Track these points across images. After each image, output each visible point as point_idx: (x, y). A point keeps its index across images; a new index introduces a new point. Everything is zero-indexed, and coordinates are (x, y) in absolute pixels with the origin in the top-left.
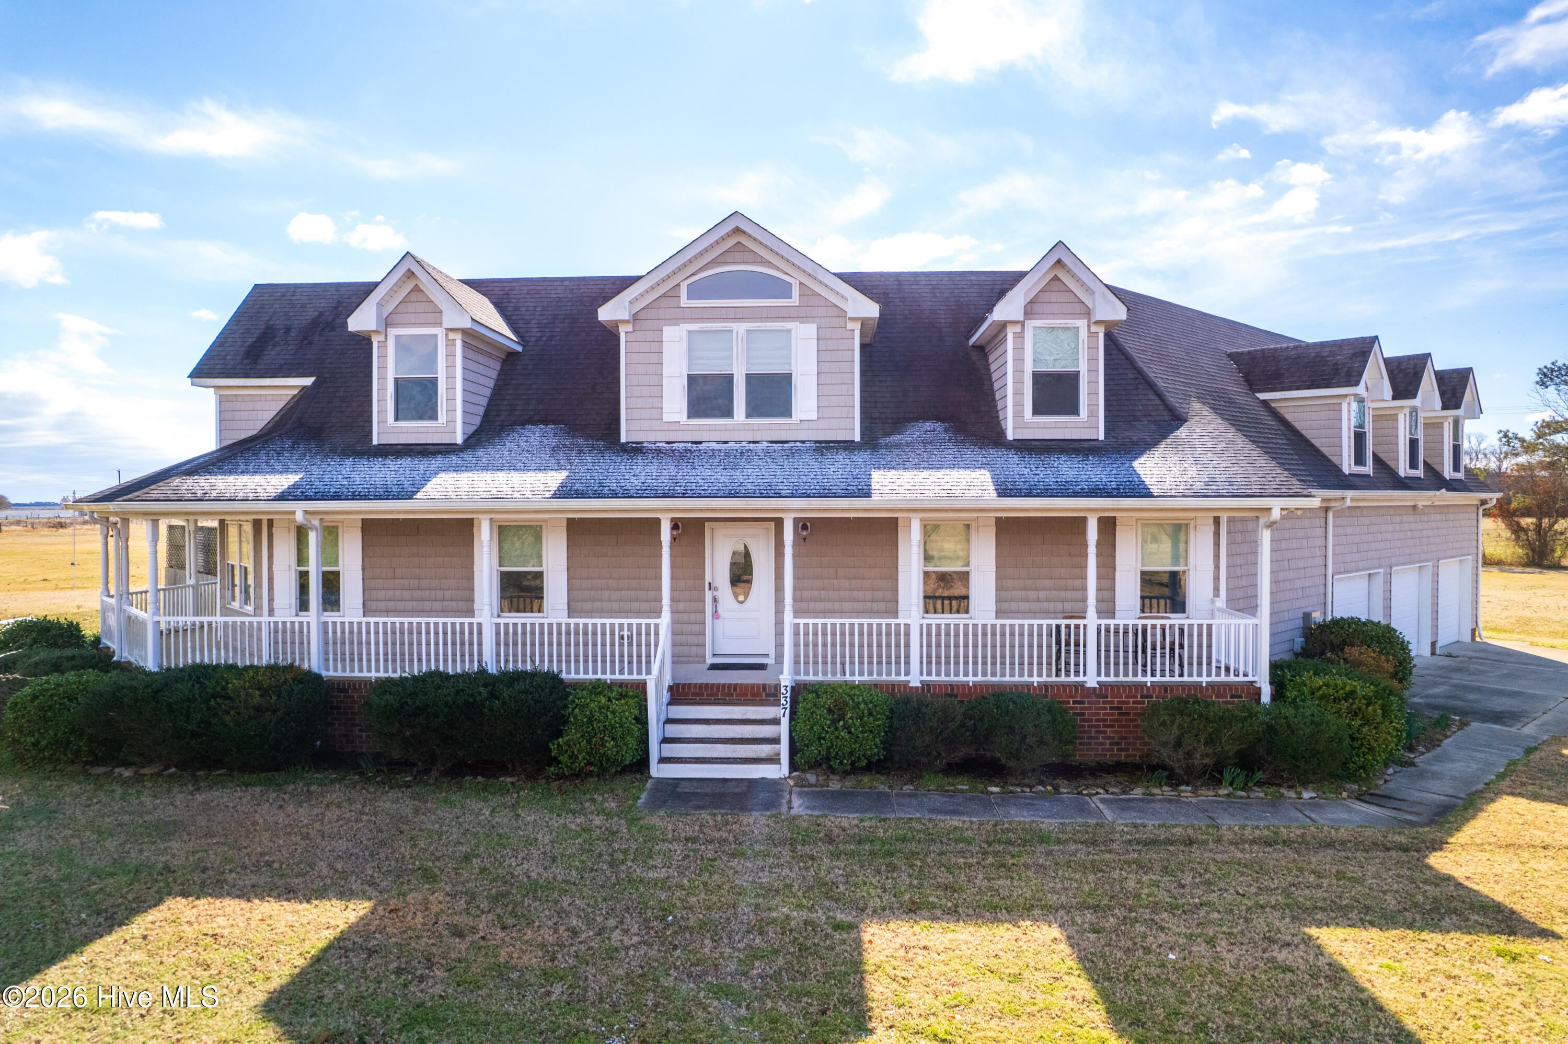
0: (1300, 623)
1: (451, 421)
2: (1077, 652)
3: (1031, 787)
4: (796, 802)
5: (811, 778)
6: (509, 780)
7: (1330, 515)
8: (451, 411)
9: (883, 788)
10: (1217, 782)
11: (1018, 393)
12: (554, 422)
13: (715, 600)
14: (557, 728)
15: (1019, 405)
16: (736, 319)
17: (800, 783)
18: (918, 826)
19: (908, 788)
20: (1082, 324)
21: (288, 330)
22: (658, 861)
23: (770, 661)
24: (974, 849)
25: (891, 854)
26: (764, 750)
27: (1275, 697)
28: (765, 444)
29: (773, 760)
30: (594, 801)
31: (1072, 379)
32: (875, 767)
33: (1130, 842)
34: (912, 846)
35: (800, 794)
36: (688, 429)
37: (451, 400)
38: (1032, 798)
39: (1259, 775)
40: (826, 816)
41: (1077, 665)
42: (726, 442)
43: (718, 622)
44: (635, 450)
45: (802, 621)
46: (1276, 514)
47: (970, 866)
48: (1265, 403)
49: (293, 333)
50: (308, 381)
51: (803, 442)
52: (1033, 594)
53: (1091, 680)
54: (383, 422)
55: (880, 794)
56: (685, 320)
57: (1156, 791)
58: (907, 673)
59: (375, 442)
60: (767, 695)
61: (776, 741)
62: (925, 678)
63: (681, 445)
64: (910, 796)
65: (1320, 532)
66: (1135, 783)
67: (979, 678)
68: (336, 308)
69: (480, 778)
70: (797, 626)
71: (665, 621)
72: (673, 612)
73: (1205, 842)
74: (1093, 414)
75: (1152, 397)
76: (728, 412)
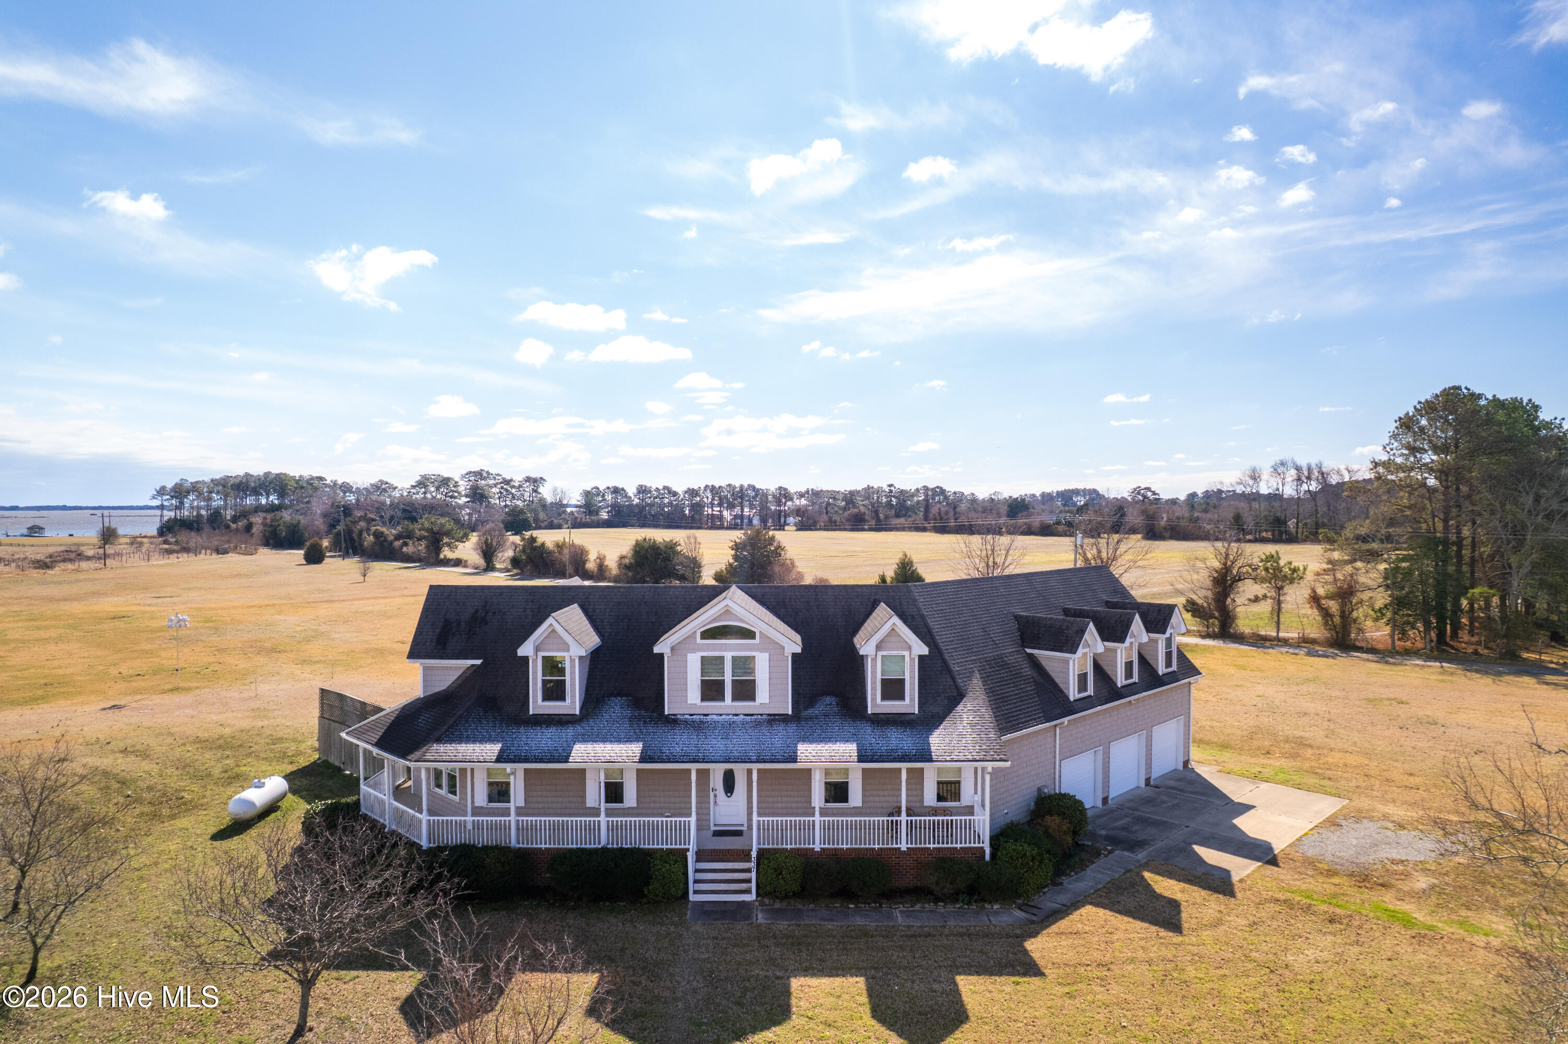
0: (1036, 793)
1: (573, 702)
2: (897, 833)
3: (869, 904)
4: (760, 916)
5: (766, 901)
6: (622, 904)
7: (1058, 729)
8: (573, 696)
9: (800, 906)
10: (956, 901)
11: (874, 689)
12: (625, 696)
13: (715, 796)
14: (647, 881)
15: (874, 695)
16: (726, 650)
17: (762, 904)
18: (814, 929)
19: (812, 906)
20: (906, 653)
21: (459, 623)
22: (703, 950)
23: (745, 828)
24: (836, 941)
25: (800, 944)
26: (744, 886)
27: (993, 855)
28: (742, 717)
29: (748, 891)
30: (666, 916)
31: (901, 682)
32: (796, 895)
33: (902, 936)
34: (809, 940)
35: (762, 911)
36: (701, 707)
37: (573, 691)
38: (868, 911)
39: (975, 897)
40: (773, 923)
41: (897, 838)
42: (721, 715)
43: (717, 808)
44: (672, 721)
45: (761, 819)
46: (990, 770)
47: (831, 949)
48: (1031, 656)
49: (463, 625)
50: (478, 662)
51: (761, 715)
52: (881, 793)
53: (904, 847)
54: (535, 701)
55: (798, 909)
56: (699, 650)
57: (927, 906)
58: (814, 844)
59: (531, 713)
60: (744, 855)
61: (749, 881)
62: (822, 846)
63: (698, 717)
64: (812, 910)
65: (1050, 740)
66: (918, 901)
67: (849, 846)
68: (485, 606)
69: (607, 903)
70: (759, 821)
71: (693, 819)
72: (697, 814)
73: (935, 936)
74: (912, 699)
75: (949, 679)
76: (722, 698)
